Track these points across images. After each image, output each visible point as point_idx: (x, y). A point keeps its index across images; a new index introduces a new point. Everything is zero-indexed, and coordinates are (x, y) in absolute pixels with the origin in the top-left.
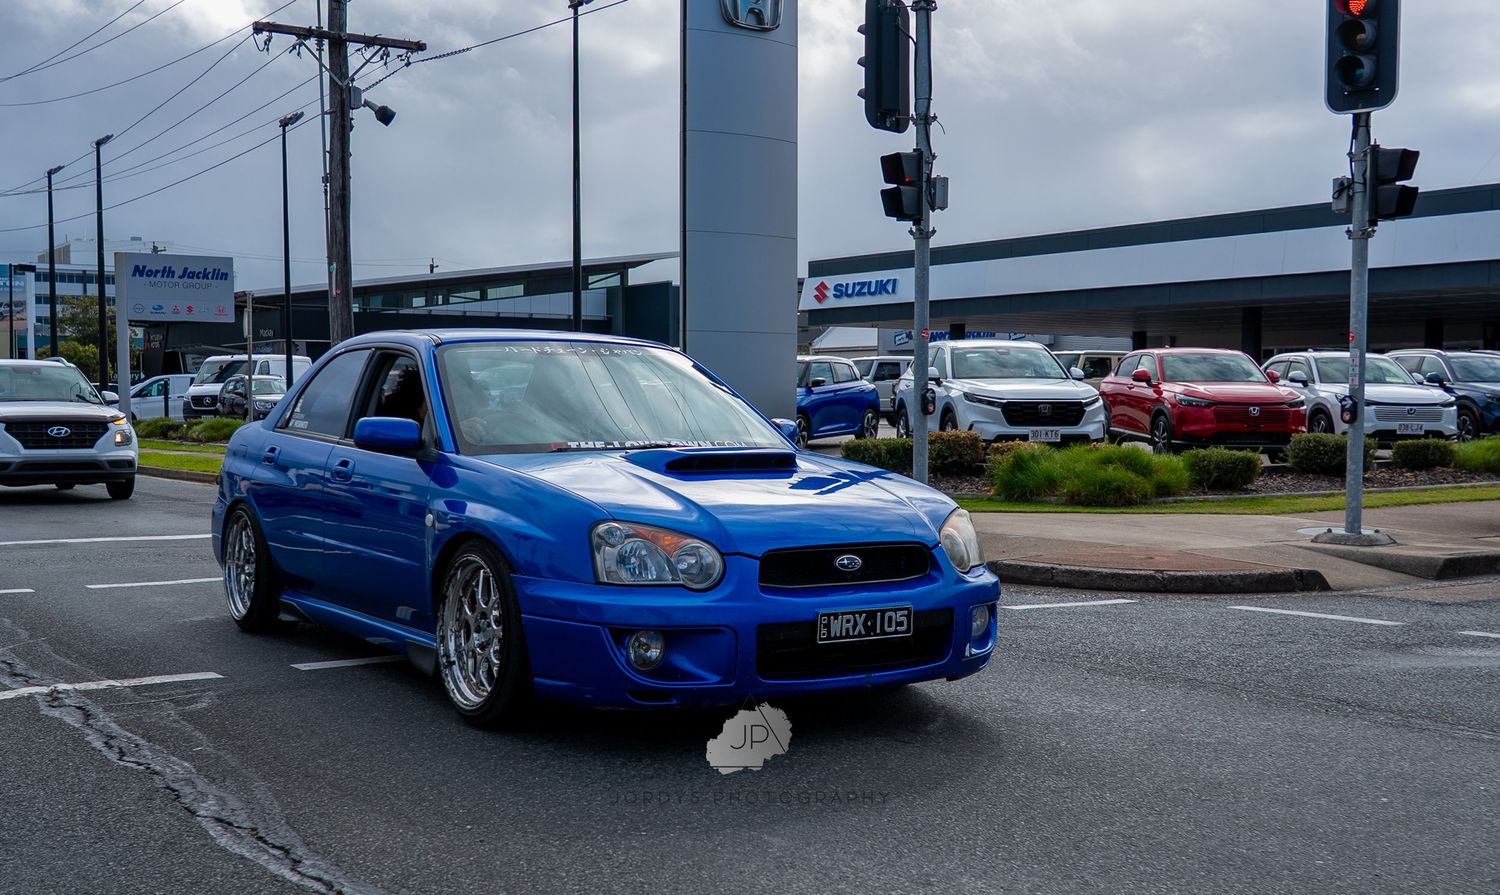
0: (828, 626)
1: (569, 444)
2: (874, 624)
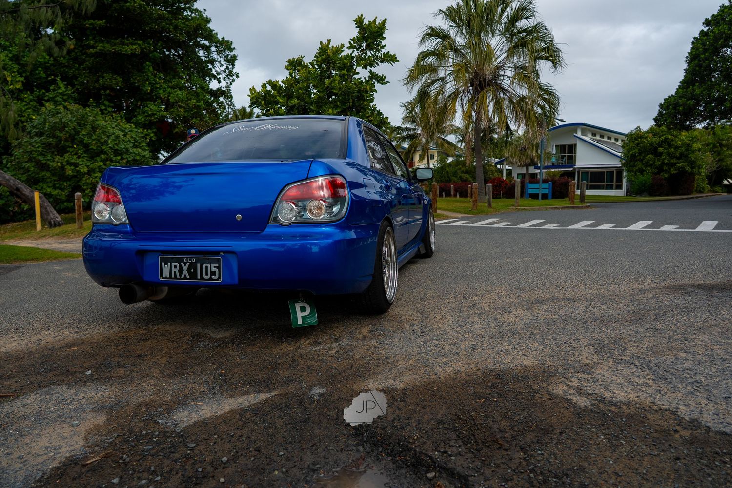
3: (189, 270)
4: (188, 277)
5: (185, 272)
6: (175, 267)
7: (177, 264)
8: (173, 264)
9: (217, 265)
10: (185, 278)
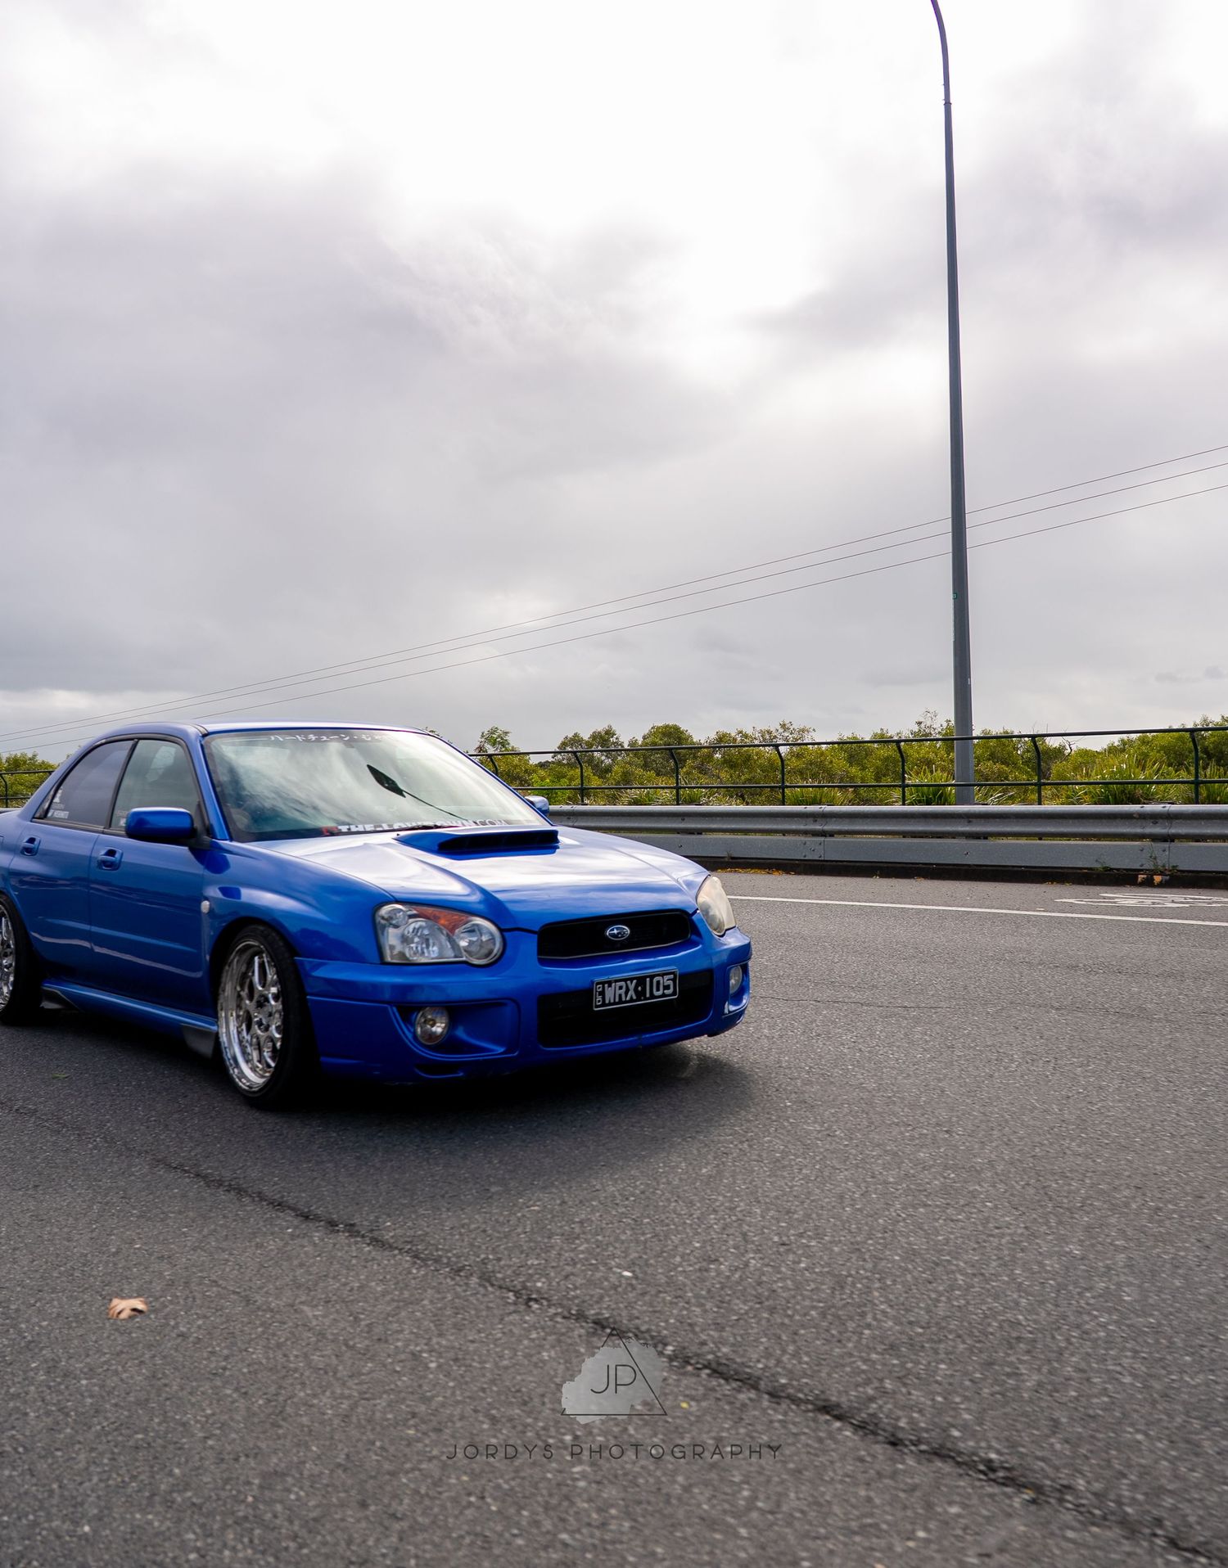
0: (602, 993)
1: (340, 827)
2: (644, 989)
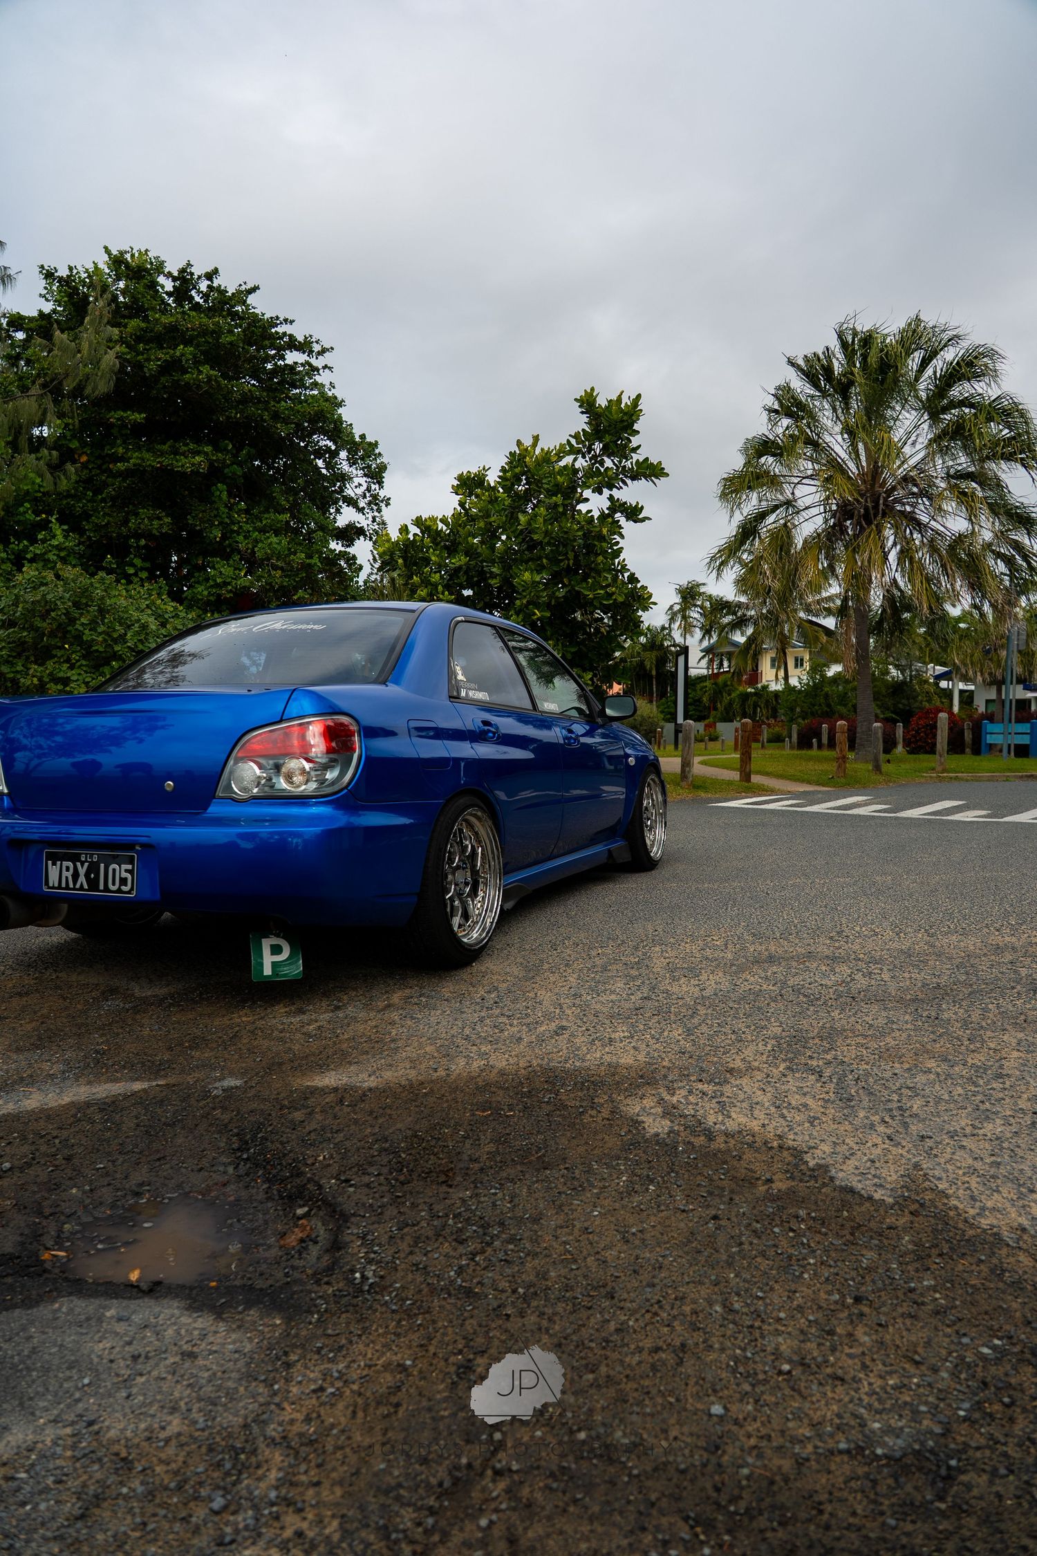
3: (87, 875)
4: (86, 887)
5: (82, 879)
6: (68, 869)
7: (70, 864)
8: (65, 864)
9: (129, 867)
10: (82, 888)
